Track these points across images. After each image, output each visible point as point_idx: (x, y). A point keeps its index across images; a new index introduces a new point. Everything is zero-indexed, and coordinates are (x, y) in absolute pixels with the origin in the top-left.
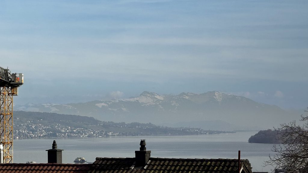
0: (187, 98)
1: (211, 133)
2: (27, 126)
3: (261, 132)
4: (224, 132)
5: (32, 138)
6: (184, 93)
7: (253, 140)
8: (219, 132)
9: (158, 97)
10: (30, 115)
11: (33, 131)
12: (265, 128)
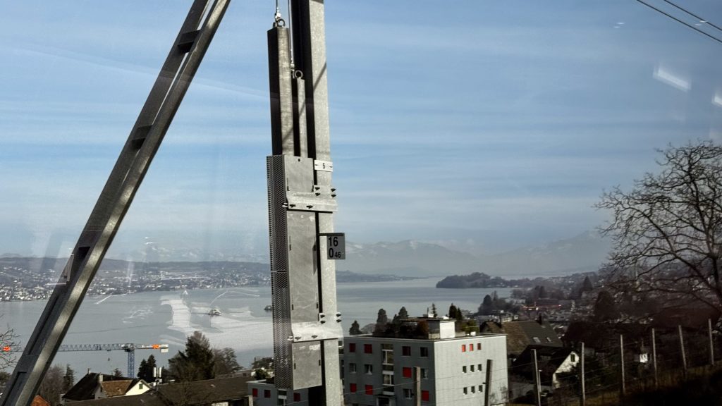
0: (384, 246)
1: (405, 279)
2: (232, 275)
3: (448, 278)
4: (417, 278)
5: (235, 286)
6: (381, 243)
7: (440, 285)
8: (412, 278)
9: (357, 246)
10: (234, 265)
11: (237, 280)
12: (452, 274)
